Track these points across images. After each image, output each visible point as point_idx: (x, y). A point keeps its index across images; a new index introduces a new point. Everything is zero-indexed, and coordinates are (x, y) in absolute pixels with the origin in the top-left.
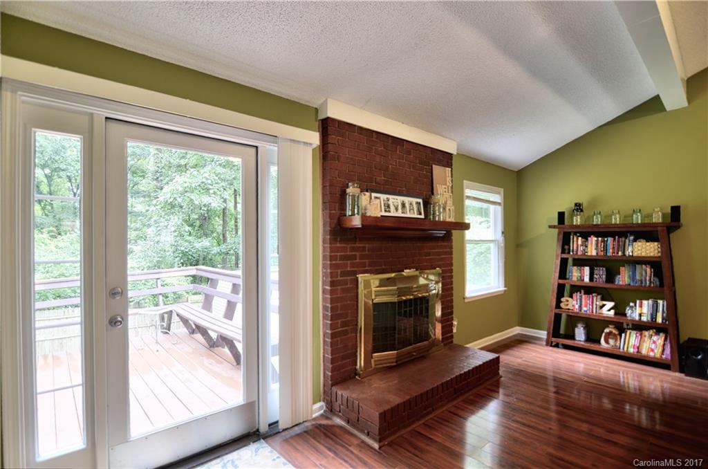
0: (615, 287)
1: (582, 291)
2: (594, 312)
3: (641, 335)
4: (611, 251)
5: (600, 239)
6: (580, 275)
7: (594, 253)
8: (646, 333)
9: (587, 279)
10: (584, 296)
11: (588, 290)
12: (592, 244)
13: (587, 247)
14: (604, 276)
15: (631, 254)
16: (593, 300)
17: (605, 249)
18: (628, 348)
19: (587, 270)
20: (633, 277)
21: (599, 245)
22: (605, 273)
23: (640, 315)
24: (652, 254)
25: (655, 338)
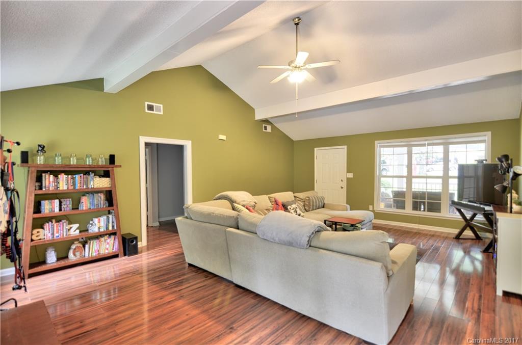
0: (80, 212)
1: (54, 221)
2: (65, 235)
3: (100, 242)
4: (79, 185)
5: (70, 176)
6: (51, 207)
7: (65, 188)
8: (102, 239)
9: (57, 210)
10: (55, 225)
11: (58, 219)
12: (63, 180)
13: (59, 183)
14: (71, 205)
15: (92, 187)
16: (63, 226)
17: (74, 184)
18: (92, 254)
19: (57, 202)
20: (92, 204)
21: (69, 181)
22: (71, 203)
23: (99, 228)
24: (106, 186)
25: (108, 241)
